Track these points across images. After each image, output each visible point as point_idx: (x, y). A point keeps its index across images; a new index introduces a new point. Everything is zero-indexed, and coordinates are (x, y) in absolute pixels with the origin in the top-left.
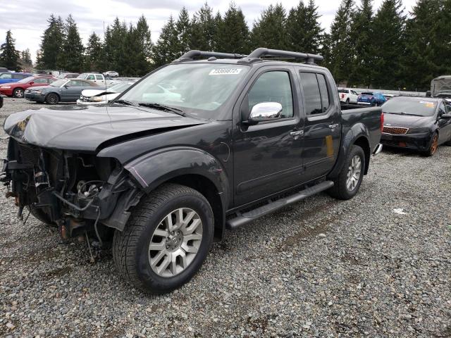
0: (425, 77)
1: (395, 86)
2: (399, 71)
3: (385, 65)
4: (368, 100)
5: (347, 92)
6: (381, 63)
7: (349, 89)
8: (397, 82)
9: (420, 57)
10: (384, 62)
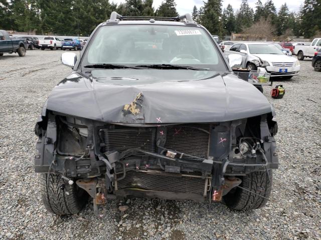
0: (91, 27)
1: (75, 33)
2: (75, 23)
3: (64, 18)
4: (71, 45)
5: (53, 39)
6: (62, 16)
7: (54, 37)
8: (75, 30)
9: (85, 13)
10: (63, 16)
